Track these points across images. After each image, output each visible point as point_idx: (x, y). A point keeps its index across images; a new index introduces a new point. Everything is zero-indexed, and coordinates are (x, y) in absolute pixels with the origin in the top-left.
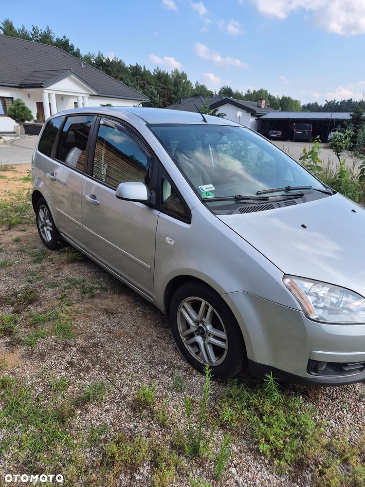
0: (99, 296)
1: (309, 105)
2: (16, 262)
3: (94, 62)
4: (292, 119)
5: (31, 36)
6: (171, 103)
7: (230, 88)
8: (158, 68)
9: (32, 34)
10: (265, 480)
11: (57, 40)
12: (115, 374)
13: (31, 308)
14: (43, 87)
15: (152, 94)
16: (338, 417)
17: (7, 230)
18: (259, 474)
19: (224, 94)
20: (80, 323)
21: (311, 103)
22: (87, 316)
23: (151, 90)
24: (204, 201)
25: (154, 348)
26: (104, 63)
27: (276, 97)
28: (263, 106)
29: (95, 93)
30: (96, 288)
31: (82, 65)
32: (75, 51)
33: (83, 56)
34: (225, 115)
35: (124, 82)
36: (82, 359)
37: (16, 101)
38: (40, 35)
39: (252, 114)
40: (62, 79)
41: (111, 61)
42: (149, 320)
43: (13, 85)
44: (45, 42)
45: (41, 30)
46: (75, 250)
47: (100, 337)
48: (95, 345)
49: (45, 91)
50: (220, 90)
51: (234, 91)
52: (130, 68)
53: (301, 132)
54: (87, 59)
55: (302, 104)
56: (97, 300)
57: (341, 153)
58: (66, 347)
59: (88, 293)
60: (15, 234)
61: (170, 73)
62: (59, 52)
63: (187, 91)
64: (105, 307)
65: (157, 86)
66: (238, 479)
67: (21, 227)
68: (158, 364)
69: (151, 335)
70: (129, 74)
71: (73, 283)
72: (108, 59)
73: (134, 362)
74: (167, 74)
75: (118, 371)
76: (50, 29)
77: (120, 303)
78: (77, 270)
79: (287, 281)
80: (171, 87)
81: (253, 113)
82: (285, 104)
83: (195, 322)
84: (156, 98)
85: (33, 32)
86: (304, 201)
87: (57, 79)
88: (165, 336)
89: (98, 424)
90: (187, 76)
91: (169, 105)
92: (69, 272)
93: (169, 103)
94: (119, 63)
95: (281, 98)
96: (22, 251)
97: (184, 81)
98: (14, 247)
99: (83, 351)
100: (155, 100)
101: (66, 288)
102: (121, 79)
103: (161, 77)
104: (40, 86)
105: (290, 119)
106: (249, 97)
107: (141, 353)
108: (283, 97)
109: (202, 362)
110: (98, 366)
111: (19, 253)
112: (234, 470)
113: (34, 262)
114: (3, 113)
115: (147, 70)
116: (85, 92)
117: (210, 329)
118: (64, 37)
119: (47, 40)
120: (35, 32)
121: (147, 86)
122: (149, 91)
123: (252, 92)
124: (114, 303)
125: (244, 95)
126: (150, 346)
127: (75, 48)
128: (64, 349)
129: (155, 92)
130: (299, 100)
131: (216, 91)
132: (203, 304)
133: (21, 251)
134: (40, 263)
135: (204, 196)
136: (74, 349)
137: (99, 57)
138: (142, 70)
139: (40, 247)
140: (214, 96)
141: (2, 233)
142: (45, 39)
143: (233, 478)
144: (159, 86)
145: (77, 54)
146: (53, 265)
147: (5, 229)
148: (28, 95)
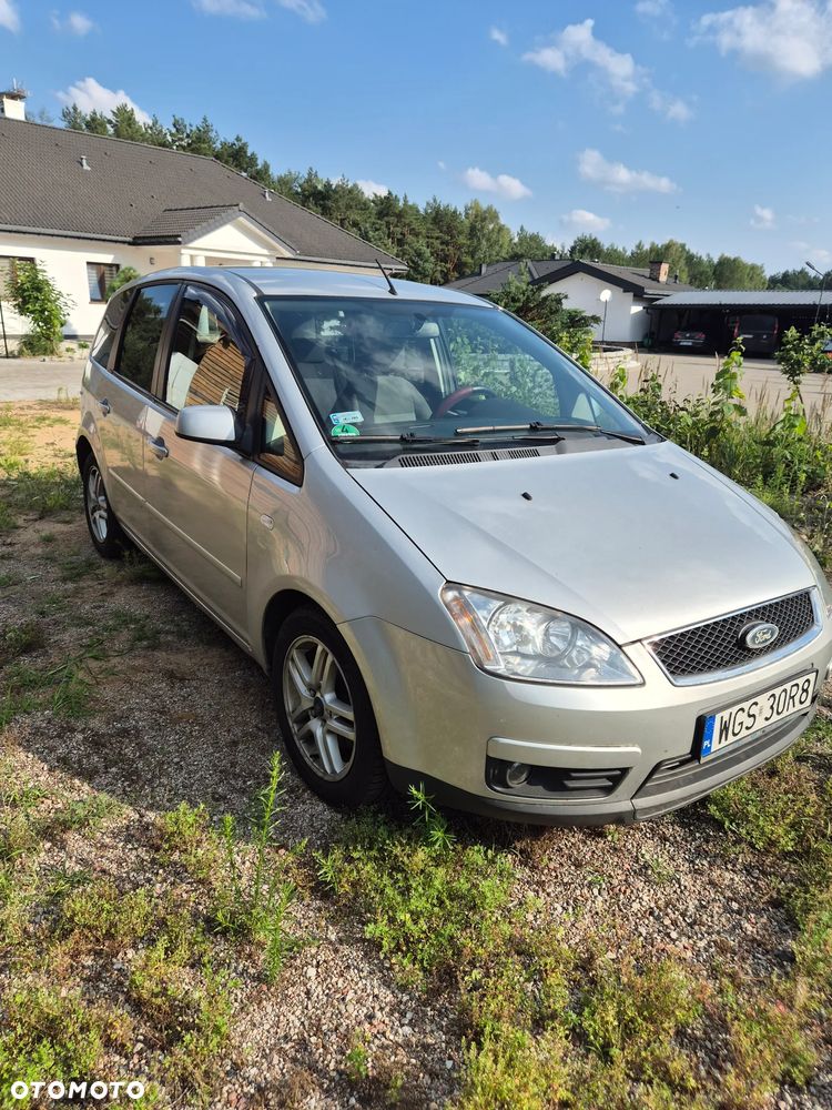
0: (168, 647)
1: (786, 275)
2: (29, 579)
3: (299, 190)
4: (730, 305)
5: (169, 138)
6: (462, 276)
7: (595, 239)
8: (435, 200)
9: (171, 135)
10: (368, 995)
11: (223, 144)
12: (143, 786)
13: (25, 661)
14: (179, 243)
15: (419, 255)
16: (575, 900)
17: (36, 520)
18: (360, 984)
19: (582, 252)
20: (108, 693)
21: (790, 271)
22: (128, 681)
23: (416, 245)
24: (332, 443)
25: (241, 747)
26: (320, 192)
27: (705, 258)
28: (663, 278)
29: (288, 255)
30: (167, 633)
31: (267, 195)
32: (259, 167)
33: (276, 179)
34: (566, 297)
35: (360, 230)
36: (88, 756)
37: (123, 272)
38: (188, 136)
39: (634, 296)
40: (221, 225)
41: (334, 187)
42: (252, 695)
43: (120, 239)
44: (196, 151)
45: (191, 125)
46: (145, 558)
47: (140, 720)
48: (124, 732)
49: (183, 251)
50: (573, 244)
51: (606, 244)
52: (373, 201)
53: (751, 336)
54: (284, 183)
55: (768, 273)
56: (161, 655)
57: (801, 377)
58: (66, 731)
59: (148, 639)
60: (49, 527)
61: (461, 210)
62: (220, 171)
63: (497, 248)
64: (171, 666)
65: (432, 238)
66: (314, 987)
67: (65, 516)
68: (236, 776)
69: (246, 724)
70: (370, 213)
71: (124, 619)
72: (328, 182)
73: (191, 768)
74: (455, 212)
75: (151, 781)
76: (209, 122)
77: (206, 661)
78: (144, 597)
79: (450, 595)
80: (462, 240)
81: (638, 293)
82: (725, 273)
83: (310, 690)
84: (427, 265)
85: (174, 131)
86: (560, 451)
87: (209, 225)
88: (274, 727)
89: (77, 870)
90: (500, 215)
91: (457, 279)
92: (127, 600)
93: (456, 275)
94: (350, 191)
95: (716, 261)
96: (50, 559)
97: (491, 226)
98: (39, 551)
99: (96, 742)
100: (423, 268)
101: (106, 628)
102: (355, 224)
103: (440, 219)
104: (172, 240)
105: (726, 305)
106: (638, 259)
107: (212, 754)
108: (720, 259)
109: (320, 775)
110: (114, 769)
111: (43, 562)
112: (312, 972)
113: (64, 580)
114: (99, 297)
115: (410, 203)
116: (265, 252)
117: (331, 702)
118: (238, 139)
119: (203, 146)
120: (177, 130)
121: (410, 238)
122: (412, 248)
123: (647, 247)
124: (193, 660)
125: (629, 253)
126: (235, 743)
127: (260, 163)
128: (59, 736)
129: (427, 252)
130: (759, 264)
131: (563, 248)
132: (320, 649)
133: (47, 559)
134: (74, 582)
135: (336, 432)
136: (80, 737)
137: (309, 180)
138: (401, 204)
139: (88, 552)
140: (557, 257)
141: (26, 525)
142: (198, 143)
143: (305, 985)
144: (437, 238)
145: (260, 176)
146: (99, 587)
147: (34, 517)
148: (151, 259)
